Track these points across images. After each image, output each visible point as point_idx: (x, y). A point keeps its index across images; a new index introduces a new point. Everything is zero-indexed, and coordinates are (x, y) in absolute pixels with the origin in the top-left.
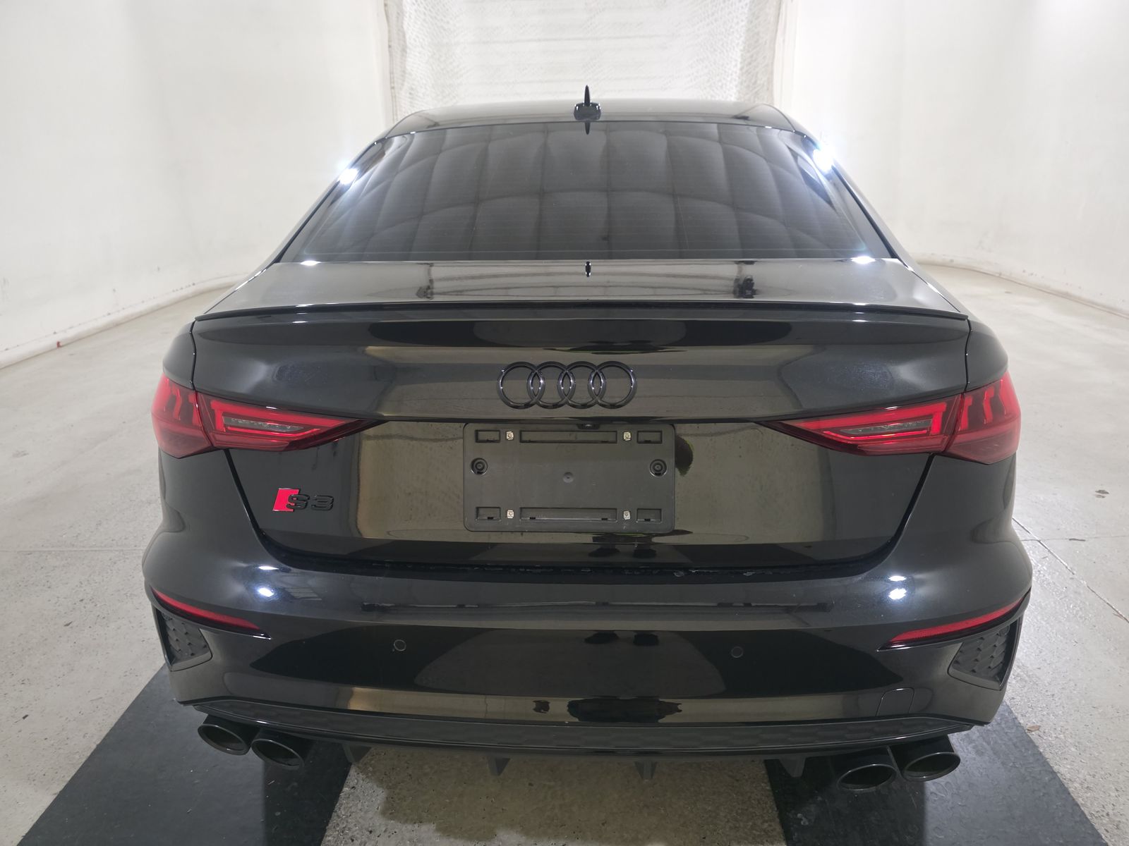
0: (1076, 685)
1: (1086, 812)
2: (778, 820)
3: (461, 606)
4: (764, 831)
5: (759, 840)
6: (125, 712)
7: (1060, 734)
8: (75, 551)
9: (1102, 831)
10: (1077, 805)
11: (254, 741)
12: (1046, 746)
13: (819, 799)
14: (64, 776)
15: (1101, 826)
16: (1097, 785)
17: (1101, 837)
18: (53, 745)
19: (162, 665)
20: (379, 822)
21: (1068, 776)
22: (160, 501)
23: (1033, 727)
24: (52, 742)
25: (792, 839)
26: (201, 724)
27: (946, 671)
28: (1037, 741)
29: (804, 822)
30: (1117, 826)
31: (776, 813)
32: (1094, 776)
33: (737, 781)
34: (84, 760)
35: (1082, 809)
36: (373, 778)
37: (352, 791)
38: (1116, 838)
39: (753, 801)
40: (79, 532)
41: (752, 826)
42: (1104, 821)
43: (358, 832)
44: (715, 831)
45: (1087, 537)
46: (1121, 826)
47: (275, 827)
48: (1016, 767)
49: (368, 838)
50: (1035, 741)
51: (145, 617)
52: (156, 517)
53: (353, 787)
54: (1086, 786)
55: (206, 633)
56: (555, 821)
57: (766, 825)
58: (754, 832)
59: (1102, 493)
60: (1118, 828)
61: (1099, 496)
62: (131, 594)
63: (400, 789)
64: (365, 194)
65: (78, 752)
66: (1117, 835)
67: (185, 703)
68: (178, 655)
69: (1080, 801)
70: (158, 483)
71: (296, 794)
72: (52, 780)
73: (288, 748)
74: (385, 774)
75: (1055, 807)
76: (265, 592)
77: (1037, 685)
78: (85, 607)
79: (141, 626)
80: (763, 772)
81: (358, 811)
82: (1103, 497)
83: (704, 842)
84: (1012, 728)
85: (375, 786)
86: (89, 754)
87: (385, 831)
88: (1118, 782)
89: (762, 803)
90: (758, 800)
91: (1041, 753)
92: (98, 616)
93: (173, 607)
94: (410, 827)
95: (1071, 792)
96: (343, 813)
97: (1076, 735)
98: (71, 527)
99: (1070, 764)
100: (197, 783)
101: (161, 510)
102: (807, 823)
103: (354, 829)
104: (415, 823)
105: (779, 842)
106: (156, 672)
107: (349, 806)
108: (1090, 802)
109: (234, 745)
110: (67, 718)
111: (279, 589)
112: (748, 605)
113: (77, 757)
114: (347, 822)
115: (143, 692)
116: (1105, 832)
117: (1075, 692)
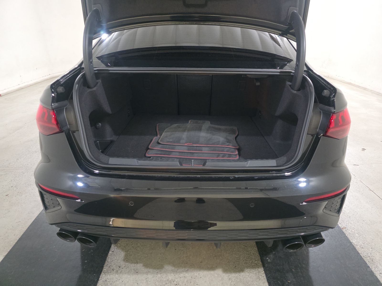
0: (357, 213)
1: (362, 256)
2: (260, 260)
3: (149, 189)
4: (256, 264)
5: (254, 267)
6: (29, 226)
7: (352, 230)
8: (9, 169)
9: (367, 262)
10: (359, 253)
11: (77, 238)
12: (348, 234)
13: (274, 252)
14: (7, 250)
15: (367, 260)
16: (365, 246)
17: (367, 264)
18: (3, 238)
19: (42, 209)
20: (123, 264)
21: (356, 244)
22: (40, 151)
23: (344, 227)
24: (2, 237)
25: (265, 266)
26: (58, 231)
27: (322, 211)
28: (345, 232)
29: (269, 261)
30: (372, 260)
31: (259, 258)
32: (364, 244)
33: (246, 247)
34: (14, 244)
35: (361, 255)
36: (120, 248)
37: (113, 253)
38: (372, 264)
39: (252, 254)
40: (10, 162)
41: (251, 262)
42: (368, 259)
43: (115, 267)
44: (239, 264)
45: (359, 164)
46: (373, 260)
47: (85, 266)
48: (338, 241)
49: (119, 269)
50: (344, 232)
51: (35, 193)
52: (39, 157)
53: (113, 252)
54: (362, 247)
55: (59, 199)
56: (184, 262)
57: (256, 262)
58: (252, 264)
59: (364, 149)
60: (372, 261)
61: (363, 150)
62: (30, 184)
63: (130, 252)
64: (111, 43)
65: (12, 241)
66: (372, 263)
67: (52, 224)
68: (48, 207)
69: (360, 252)
70: (39, 145)
71: (92, 254)
72: (3, 251)
73: (90, 240)
74: (124, 247)
75: (352, 254)
76: (80, 184)
77: (345, 213)
78: (13, 189)
79: (34, 196)
80: (255, 244)
81: (115, 260)
82: (364, 151)
83: (235, 268)
84: (337, 228)
85: (121, 251)
86: (16, 242)
87: (125, 267)
88: (372, 246)
89: (254, 254)
90: (253, 253)
91: (346, 236)
92: (18, 192)
93: (45, 190)
94: (133, 265)
95: (357, 249)
96: (109, 261)
97: (358, 230)
98: (7, 160)
99: (356, 240)
100: (56, 251)
101: (41, 154)
102: (270, 261)
103: (114, 266)
104: (135, 264)
105: (261, 267)
106: (40, 212)
107: (112, 258)
108: (363, 252)
109: (70, 239)
110: (8, 229)
111: (85, 183)
112: (246, 188)
113: (12, 242)
114: (111, 264)
115: (36, 219)
116: (368, 262)
117: (357, 216)
